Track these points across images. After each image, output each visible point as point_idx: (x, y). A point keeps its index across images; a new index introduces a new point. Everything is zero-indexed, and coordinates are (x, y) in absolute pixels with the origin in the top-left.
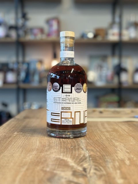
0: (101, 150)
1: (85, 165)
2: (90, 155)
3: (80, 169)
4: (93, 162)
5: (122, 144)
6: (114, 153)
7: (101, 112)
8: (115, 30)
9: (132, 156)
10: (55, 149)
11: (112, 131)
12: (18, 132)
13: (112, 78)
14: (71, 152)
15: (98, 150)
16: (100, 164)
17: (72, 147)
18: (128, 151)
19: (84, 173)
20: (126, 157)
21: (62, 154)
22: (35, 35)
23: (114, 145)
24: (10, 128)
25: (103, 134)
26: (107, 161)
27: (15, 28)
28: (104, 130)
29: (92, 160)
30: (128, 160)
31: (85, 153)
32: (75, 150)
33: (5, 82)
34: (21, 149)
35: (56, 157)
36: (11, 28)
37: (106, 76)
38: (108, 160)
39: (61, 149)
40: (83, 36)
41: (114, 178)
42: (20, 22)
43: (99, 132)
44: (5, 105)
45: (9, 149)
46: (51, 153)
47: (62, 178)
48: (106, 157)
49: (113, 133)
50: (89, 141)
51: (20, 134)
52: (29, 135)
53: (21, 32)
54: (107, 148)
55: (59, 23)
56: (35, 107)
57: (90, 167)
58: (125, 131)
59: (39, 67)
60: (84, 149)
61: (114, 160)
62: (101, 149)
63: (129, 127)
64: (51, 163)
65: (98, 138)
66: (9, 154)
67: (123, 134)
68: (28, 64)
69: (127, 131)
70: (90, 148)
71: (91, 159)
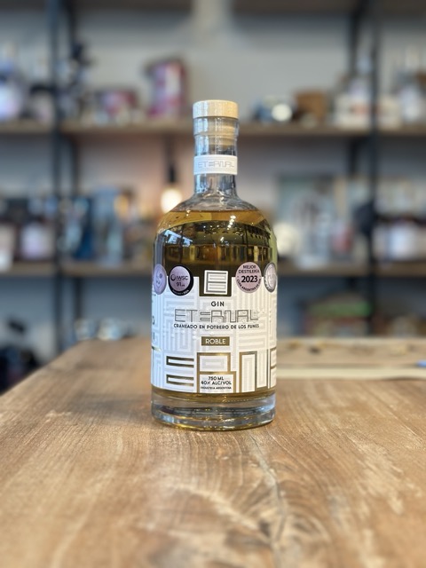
0: (315, 467)
1: (267, 514)
2: (279, 481)
3: (251, 524)
4: (292, 504)
5: (381, 449)
6: (356, 478)
7: (315, 351)
8: (358, 98)
9: (412, 486)
10: (173, 462)
11: (348, 408)
12: (58, 411)
13: (349, 244)
14: (222, 474)
15: (306, 466)
16: (311, 510)
17: (226, 458)
18: (399, 470)
19: (261, 537)
20: (392, 489)
21: (194, 480)
22: (112, 112)
23: (355, 453)
24: (36, 400)
25: (320, 417)
26: (333, 502)
27: (48, 89)
28: (323, 405)
29: (287, 496)
30: (399, 498)
31: (264, 478)
32: (235, 467)
33: (18, 257)
34: (67, 464)
35: (176, 487)
36: (37, 89)
37: (331, 239)
38: (338, 498)
39: (190, 462)
40: (259, 114)
41: (355, 554)
42: (66, 72)
43: (308, 412)
44: (18, 327)
45: (32, 463)
46: (159, 474)
47: (195, 551)
48: (331, 488)
49: (353, 414)
50: (279, 439)
51: (65, 416)
52: (91, 419)
53: (68, 104)
54: (333, 459)
55: (184, 74)
56: (110, 333)
57: (279, 518)
58: (388, 407)
59: (122, 209)
60: (262, 462)
61: (354, 499)
62: (313, 464)
63: (401, 397)
64: (160, 507)
65: (306, 428)
66: (32, 477)
67: (384, 416)
68: (91, 201)
69: (395, 409)
70: (279, 461)
71: (283, 493)
